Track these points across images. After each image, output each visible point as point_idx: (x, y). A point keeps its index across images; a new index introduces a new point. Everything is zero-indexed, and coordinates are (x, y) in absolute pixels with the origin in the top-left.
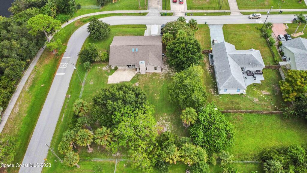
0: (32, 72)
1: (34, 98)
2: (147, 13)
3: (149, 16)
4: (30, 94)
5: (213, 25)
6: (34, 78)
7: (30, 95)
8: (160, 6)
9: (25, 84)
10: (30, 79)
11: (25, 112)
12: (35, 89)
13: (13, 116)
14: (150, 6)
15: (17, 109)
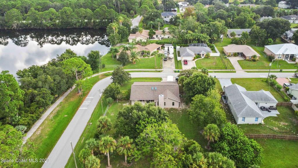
0: (57, 106)
1: (56, 124)
2: (162, 71)
3: (164, 72)
4: (53, 121)
5: (222, 78)
6: (58, 110)
7: (53, 123)
8: (173, 67)
9: (50, 114)
10: (55, 111)
11: (47, 135)
12: (58, 118)
13: (34, 137)
14: (165, 67)
15: (39, 133)
